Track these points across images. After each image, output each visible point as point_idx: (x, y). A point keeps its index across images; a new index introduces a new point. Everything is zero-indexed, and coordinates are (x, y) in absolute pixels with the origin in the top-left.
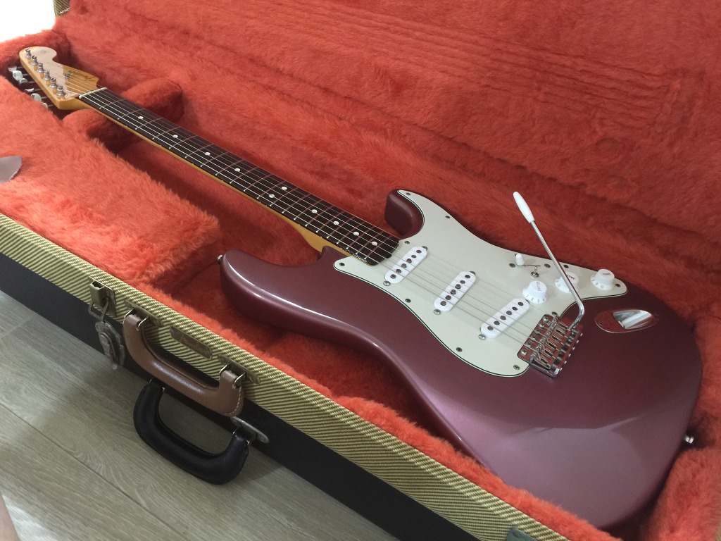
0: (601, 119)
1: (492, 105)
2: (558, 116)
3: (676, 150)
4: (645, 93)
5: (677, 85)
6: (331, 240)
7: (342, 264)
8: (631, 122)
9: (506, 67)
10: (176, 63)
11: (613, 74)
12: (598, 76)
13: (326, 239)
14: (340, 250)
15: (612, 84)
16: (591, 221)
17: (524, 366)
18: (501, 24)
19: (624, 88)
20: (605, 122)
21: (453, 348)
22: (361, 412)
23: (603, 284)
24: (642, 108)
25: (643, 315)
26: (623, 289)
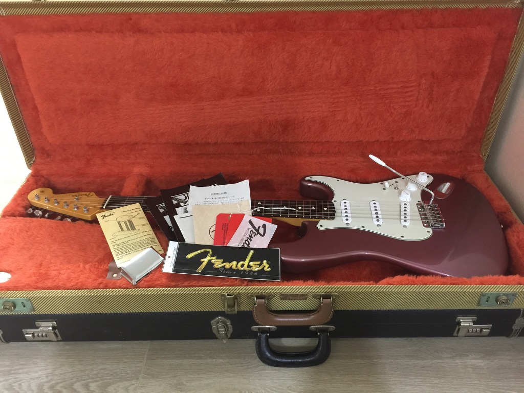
0: (393, 107)
1: (339, 118)
2: (373, 112)
3: (431, 108)
4: (410, 89)
5: (423, 81)
6: (306, 217)
7: (321, 226)
8: (407, 104)
9: (341, 100)
10: (133, 163)
11: (395, 86)
12: (387, 89)
13: (303, 218)
14: (314, 220)
15: (394, 91)
16: (399, 152)
17: (430, 229)
18: (335, 81)
19: (400, 90)
20: (395, 107)
21: (399, 237)
22: (395, 283)
23: (424, 179)
24: (410, 96)
25: (448, 184)
26: (431, 178)
